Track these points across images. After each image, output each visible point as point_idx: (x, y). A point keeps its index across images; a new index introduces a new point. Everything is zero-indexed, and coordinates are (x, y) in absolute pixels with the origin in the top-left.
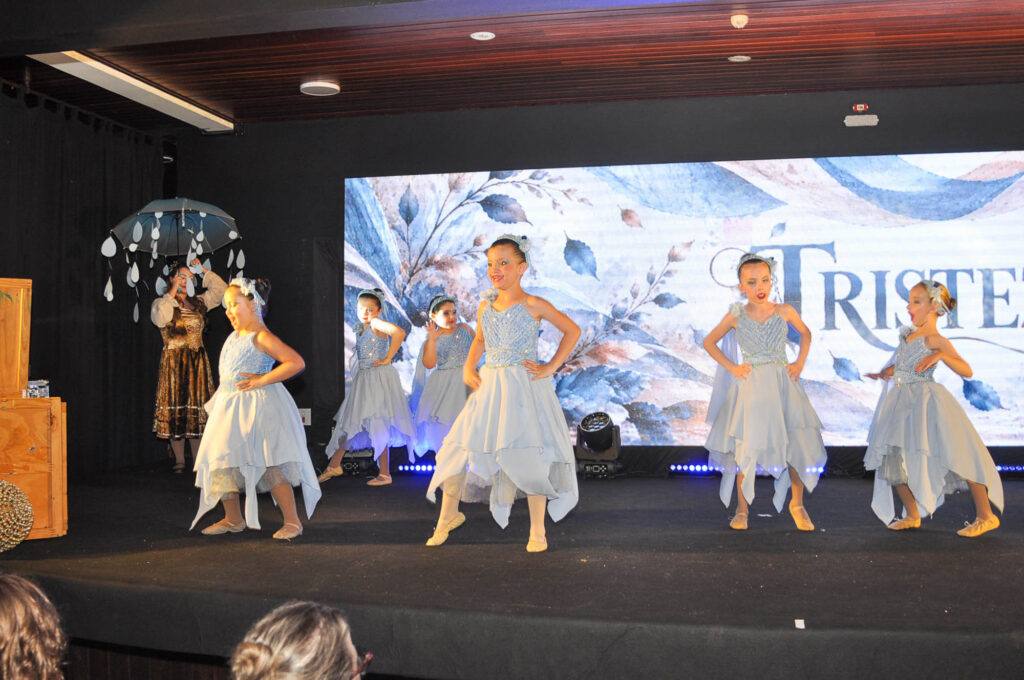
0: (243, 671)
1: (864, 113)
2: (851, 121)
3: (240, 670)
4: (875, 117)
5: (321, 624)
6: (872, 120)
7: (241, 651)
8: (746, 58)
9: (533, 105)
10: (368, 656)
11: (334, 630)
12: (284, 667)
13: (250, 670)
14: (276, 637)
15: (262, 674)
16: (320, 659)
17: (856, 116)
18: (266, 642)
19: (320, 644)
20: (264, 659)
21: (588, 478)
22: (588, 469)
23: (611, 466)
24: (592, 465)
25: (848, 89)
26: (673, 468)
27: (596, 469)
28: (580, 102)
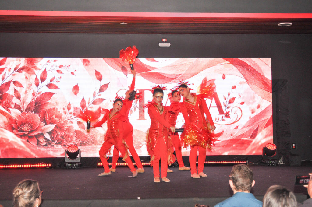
0: (16, 194)
1: (166, 42)
2: (161, 45)
3: (15, 194)
4: (169, 43)
5: (33, 183)
6: (168, 45)
7: (16, 190)
8: (126, 23)
9: (48, 33)
10: (42, 191)
11: (36, 184)
12: (25, 193)
13: (17, 194)
14: (23, 186)
15: (21, 194)
16: (33, 190)
17: (163, 43)
18: (21, 187)
19: (34, 187)
20: (21, 192)
21: (69, 169)
22: (69, 165)
23: (77, 164)
24: (70, 164)
25: (160, 34)
26: (99, 164)
27: (72, 165)
28: (66, 33)
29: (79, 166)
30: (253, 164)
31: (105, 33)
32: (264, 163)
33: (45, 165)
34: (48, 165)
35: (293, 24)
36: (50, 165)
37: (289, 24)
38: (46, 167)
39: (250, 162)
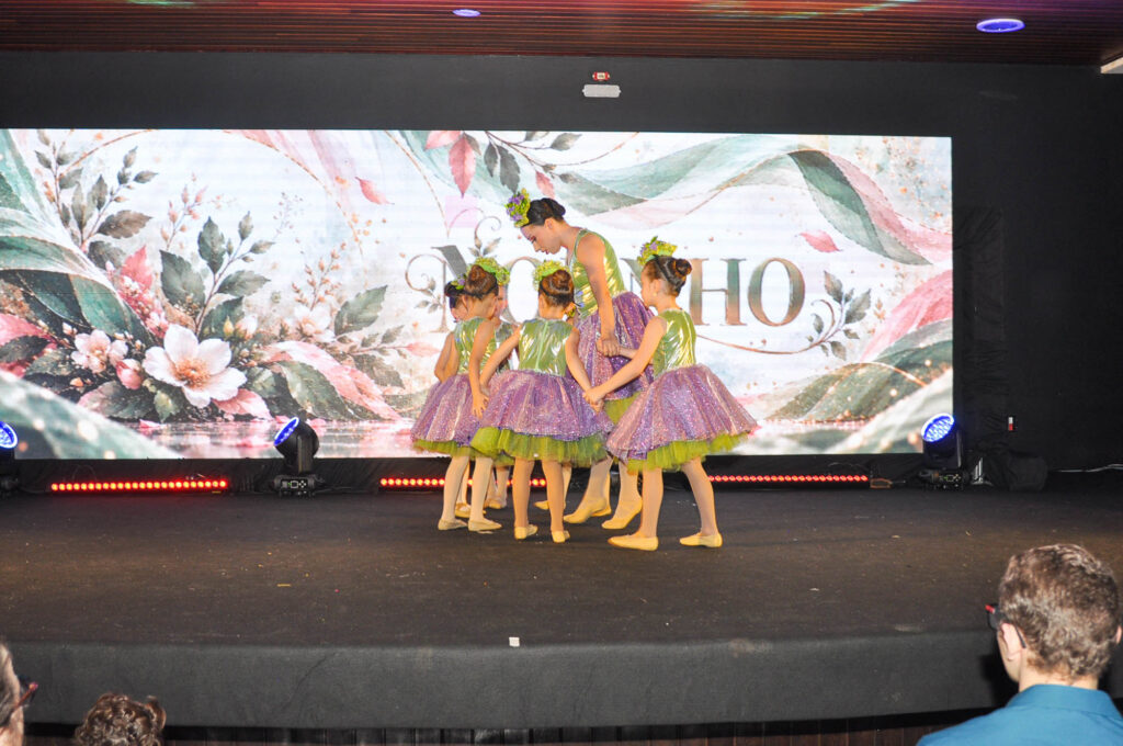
1: (605, 82)
2: (590, 91)
4: (618, 87)
6: (613, 91)
8: (474, 13)
9: (224, 50)
17: (596, 86)
21: (283, 495)
22: (285, 484)
23: (311, 482)
24: (289, 481)
25: (588, 55)
26: (384, 482)
27: (294, 485)
28: (280, 50)
29: (318, 486)
30: (890, 483)
31: (408, 52)
32: (924, 481)
33: (208, 484)
34: (215, 484)
35: (1026, 25)
36: (223, 484)
37: (1014, 25)
38: (212, 488)
39: (879, 477)
